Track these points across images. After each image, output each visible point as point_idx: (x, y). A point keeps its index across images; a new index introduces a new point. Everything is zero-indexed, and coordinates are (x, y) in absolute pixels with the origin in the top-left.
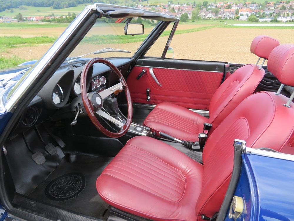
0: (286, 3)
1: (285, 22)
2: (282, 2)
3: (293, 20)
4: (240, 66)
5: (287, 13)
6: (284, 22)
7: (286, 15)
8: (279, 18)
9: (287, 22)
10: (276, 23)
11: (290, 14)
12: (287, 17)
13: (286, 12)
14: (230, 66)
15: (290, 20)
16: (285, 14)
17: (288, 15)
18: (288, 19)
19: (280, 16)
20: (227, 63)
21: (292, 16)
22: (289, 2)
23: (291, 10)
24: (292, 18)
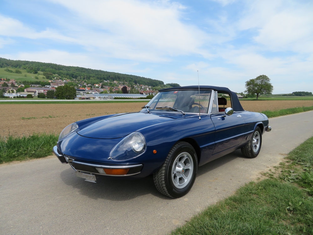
0: (6, 81)
1: (13, 98)
2: (2, 79)
3: (20, 96)
5: (12, 89)
6: (11, 98)
7: (11, 92)
8: (5, 94)
9: (14, 97)
10: (4, 99)
11: (15, 91)
12: (13, 94)
13: (10, 89)
15: (17, 96)
16: (9, 91)
17: (13, 92)
19: (5, 92)
21: (17, 92)
22: (9, 80)
23: (14, 88)
24: (19, 94)
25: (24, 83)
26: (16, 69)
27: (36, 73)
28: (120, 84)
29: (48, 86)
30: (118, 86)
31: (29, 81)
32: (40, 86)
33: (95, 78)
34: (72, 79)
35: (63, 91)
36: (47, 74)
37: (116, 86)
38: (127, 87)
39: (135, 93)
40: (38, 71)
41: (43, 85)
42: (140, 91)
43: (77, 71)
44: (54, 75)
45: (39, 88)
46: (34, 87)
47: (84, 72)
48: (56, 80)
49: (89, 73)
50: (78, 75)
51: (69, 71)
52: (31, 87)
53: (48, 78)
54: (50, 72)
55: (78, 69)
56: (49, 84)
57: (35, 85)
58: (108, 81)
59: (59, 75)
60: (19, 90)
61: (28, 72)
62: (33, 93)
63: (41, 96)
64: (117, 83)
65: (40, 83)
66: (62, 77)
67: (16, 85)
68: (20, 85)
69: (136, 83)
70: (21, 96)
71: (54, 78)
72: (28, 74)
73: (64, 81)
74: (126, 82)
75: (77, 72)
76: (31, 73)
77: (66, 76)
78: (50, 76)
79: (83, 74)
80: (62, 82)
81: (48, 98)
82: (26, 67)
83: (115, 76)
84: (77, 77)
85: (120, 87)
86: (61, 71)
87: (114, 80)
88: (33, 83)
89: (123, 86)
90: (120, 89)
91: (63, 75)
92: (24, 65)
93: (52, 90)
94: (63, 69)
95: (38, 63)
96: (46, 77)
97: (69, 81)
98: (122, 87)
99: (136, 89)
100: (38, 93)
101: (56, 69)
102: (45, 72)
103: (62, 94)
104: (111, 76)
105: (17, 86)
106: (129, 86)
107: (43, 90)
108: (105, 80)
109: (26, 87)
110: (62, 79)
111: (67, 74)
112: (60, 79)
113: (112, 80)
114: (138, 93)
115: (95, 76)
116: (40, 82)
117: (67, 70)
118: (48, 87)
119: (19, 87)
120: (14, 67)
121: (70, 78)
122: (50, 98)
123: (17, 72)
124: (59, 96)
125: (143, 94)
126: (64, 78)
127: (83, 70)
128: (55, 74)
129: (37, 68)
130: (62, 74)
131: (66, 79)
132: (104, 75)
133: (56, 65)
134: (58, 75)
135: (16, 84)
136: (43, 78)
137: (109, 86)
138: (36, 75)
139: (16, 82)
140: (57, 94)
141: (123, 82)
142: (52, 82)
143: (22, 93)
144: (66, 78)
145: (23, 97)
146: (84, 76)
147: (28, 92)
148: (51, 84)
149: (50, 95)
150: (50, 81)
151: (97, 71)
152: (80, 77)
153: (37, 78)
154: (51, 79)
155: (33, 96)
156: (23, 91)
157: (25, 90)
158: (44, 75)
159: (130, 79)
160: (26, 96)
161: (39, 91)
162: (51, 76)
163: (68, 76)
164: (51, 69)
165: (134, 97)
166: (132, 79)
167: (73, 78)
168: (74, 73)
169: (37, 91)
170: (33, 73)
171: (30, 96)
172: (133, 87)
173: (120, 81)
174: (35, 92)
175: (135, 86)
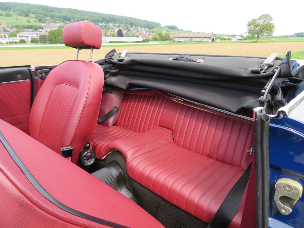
1: (5, 43)
3: (12, 41)
4: (51, 68)
5: (4, 34)
6: (4, 43)
7: (3, 37)
9: (7, 43)
11: (7, 36)
12: (6, 39)
13: (2, 33)
14: (36, 70)
15: (10, 42)
16: (1, 36)
17: (5, 37)
18: (7, 40)
20: (29, 66)
21: (9, 38)
23: (6, 32)
24: (11, 40)
25: (17, 27)
26: (6, 12)
27: (27, 16)
28: (115, 27)
29: (41, 30)
30: (114, 29)
31: (21, 25)
32: (33, 30)
33: (89, 20)
34: (65, 22)
35: (55, 35)
36: (39, 17)
37: (112, 29)
38: (122, 29)
39: (131, 37)
40: (29, 14)
41: (36, 29)
42: (136, 34)
43: (70, 13)
44: (46, 18)
45: (31, 32)
46: (27, 31)
47: (77, 14)
48: (49, 23)
49: (83, 15)
50: (71, 17)
51: (61, 14)
52: (24, 31)
53: (40, 21)
54: (42, 14)
55: (71, 11)
56: (42, 28)
57: (27, 30)
58: (103, 23)
59: (52, 18)
60: (11, 35)
61: (19, 15)
62: (26, 38)
63: (34, 41)
64: (112, 25)
65: (33, 27)
66: (55, 20)
67: (8, 30)
68: (12, 29)
69: (132, 25)
70: (14, 41)
71: (46, 21)
72: (19, 17)
73: (57, 24)
74: (122, 25)
75: (70, 15)
76: (22, 16)
77: (58, 19)
78: (42, 18)
79: (76, 16)
80: (55, 25)
81: (41, 43)
82: (16, 10)
83: (110, 18)
84: (70, 20)
85: (115, 30)
86: (53, 13)
87: (109, 23)
88: (25, 27)
89: (119, 29)
90: (116, 32)
91: (55, 18)
92: (14, 7)
93: (44, 35)
94: (55, 11)
95: (28, 4)
96: (38, 21)
97: (62, 24)
98: (117, 30)
99: (132, 31)
100: (32, 38)
101: (48, 11)
102: (37, 15)
103: (55, 39)
104: (105, 18)
105: (10, 30)
106: (125, 29)
107: (36, 35)
108: (100, 22)
109: (18, 32)
110: (55, 22)
111: (60, 17)
112: (53, 22)
113: (107, 23)
114: (133, 36)
115: (89, 18)
116: (32, 25)
117: (59, 12)
118: (42, 32)
119: (12, 31)
120: (4, 9)
121: (63, 21)
122: (43, 43)
123: (8, 15)
124: (51, 41)
125: (139, 37)
126: (57, 21)
127: (76, 12)
128: (47, 16)
129: (27, 10)
130: (54, 16)
131: (59, 22)
132: (98, 17)
133: (47, 7)
134: (50, 18)
135: (8, 28)
136: (36, 21)
137: (104, 29)
138: (27, 18)
139: (8, 27)
140: (49, 39)
141: (118, 25)
142: (45, 26)
143: (15, 38)
144: (59, 20)
145: (16, 43)
146: (77, 18)
147: (21, 37)
148: (44, 28)
149: (43, 39)
150: (43, 25)
151: (91, 13)
152: (73, 19)
153: (29, 22)
154: (43, 22)
155: (26, 41)
156: (16, 36)
157: (18, 35)
158: (36, 17)
159: (126, 21)
160: (18, 41)
161: (32, 36)
162: (44, 19)
163: (61, 19)
164: (42, 11)
165: (129, 41)
166: (128, 21)
167: (67, 20)
168: (67, 15)
169: (30, 35)
170: (25, 16)
171: (22, 42)
172: (129, 30)
173: (115, 23)
174: (28, 37)
175: (131, 29)
